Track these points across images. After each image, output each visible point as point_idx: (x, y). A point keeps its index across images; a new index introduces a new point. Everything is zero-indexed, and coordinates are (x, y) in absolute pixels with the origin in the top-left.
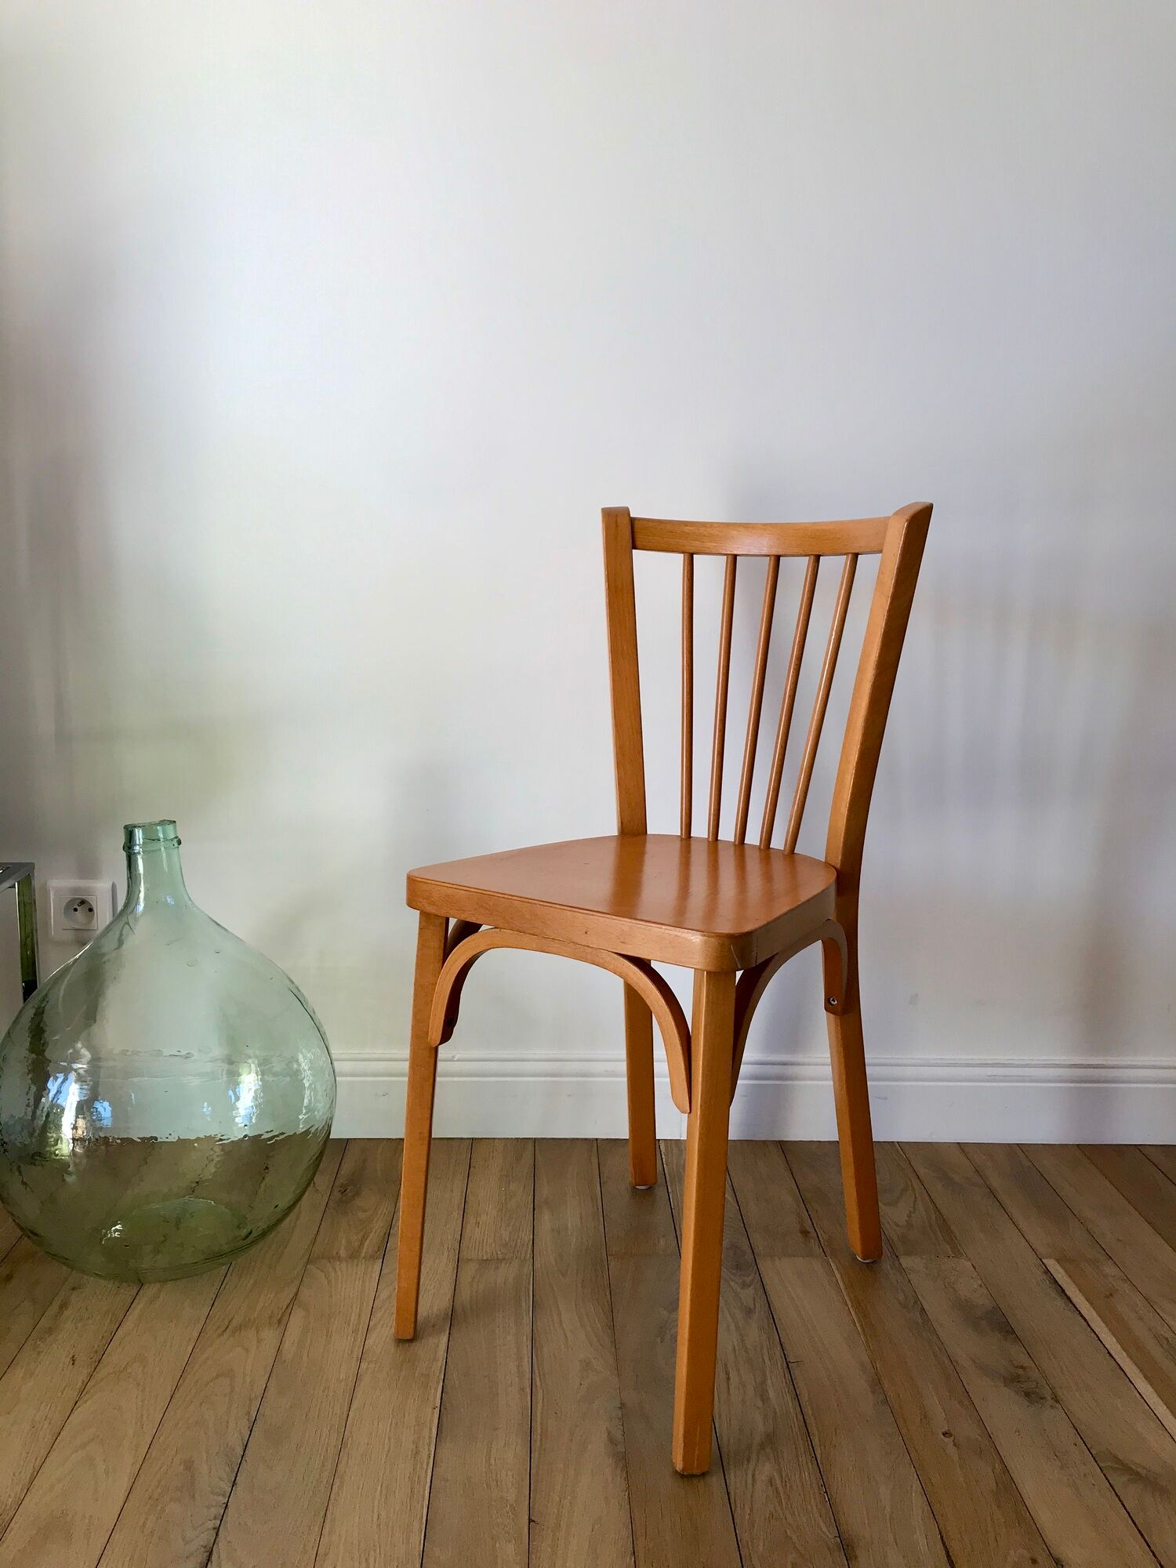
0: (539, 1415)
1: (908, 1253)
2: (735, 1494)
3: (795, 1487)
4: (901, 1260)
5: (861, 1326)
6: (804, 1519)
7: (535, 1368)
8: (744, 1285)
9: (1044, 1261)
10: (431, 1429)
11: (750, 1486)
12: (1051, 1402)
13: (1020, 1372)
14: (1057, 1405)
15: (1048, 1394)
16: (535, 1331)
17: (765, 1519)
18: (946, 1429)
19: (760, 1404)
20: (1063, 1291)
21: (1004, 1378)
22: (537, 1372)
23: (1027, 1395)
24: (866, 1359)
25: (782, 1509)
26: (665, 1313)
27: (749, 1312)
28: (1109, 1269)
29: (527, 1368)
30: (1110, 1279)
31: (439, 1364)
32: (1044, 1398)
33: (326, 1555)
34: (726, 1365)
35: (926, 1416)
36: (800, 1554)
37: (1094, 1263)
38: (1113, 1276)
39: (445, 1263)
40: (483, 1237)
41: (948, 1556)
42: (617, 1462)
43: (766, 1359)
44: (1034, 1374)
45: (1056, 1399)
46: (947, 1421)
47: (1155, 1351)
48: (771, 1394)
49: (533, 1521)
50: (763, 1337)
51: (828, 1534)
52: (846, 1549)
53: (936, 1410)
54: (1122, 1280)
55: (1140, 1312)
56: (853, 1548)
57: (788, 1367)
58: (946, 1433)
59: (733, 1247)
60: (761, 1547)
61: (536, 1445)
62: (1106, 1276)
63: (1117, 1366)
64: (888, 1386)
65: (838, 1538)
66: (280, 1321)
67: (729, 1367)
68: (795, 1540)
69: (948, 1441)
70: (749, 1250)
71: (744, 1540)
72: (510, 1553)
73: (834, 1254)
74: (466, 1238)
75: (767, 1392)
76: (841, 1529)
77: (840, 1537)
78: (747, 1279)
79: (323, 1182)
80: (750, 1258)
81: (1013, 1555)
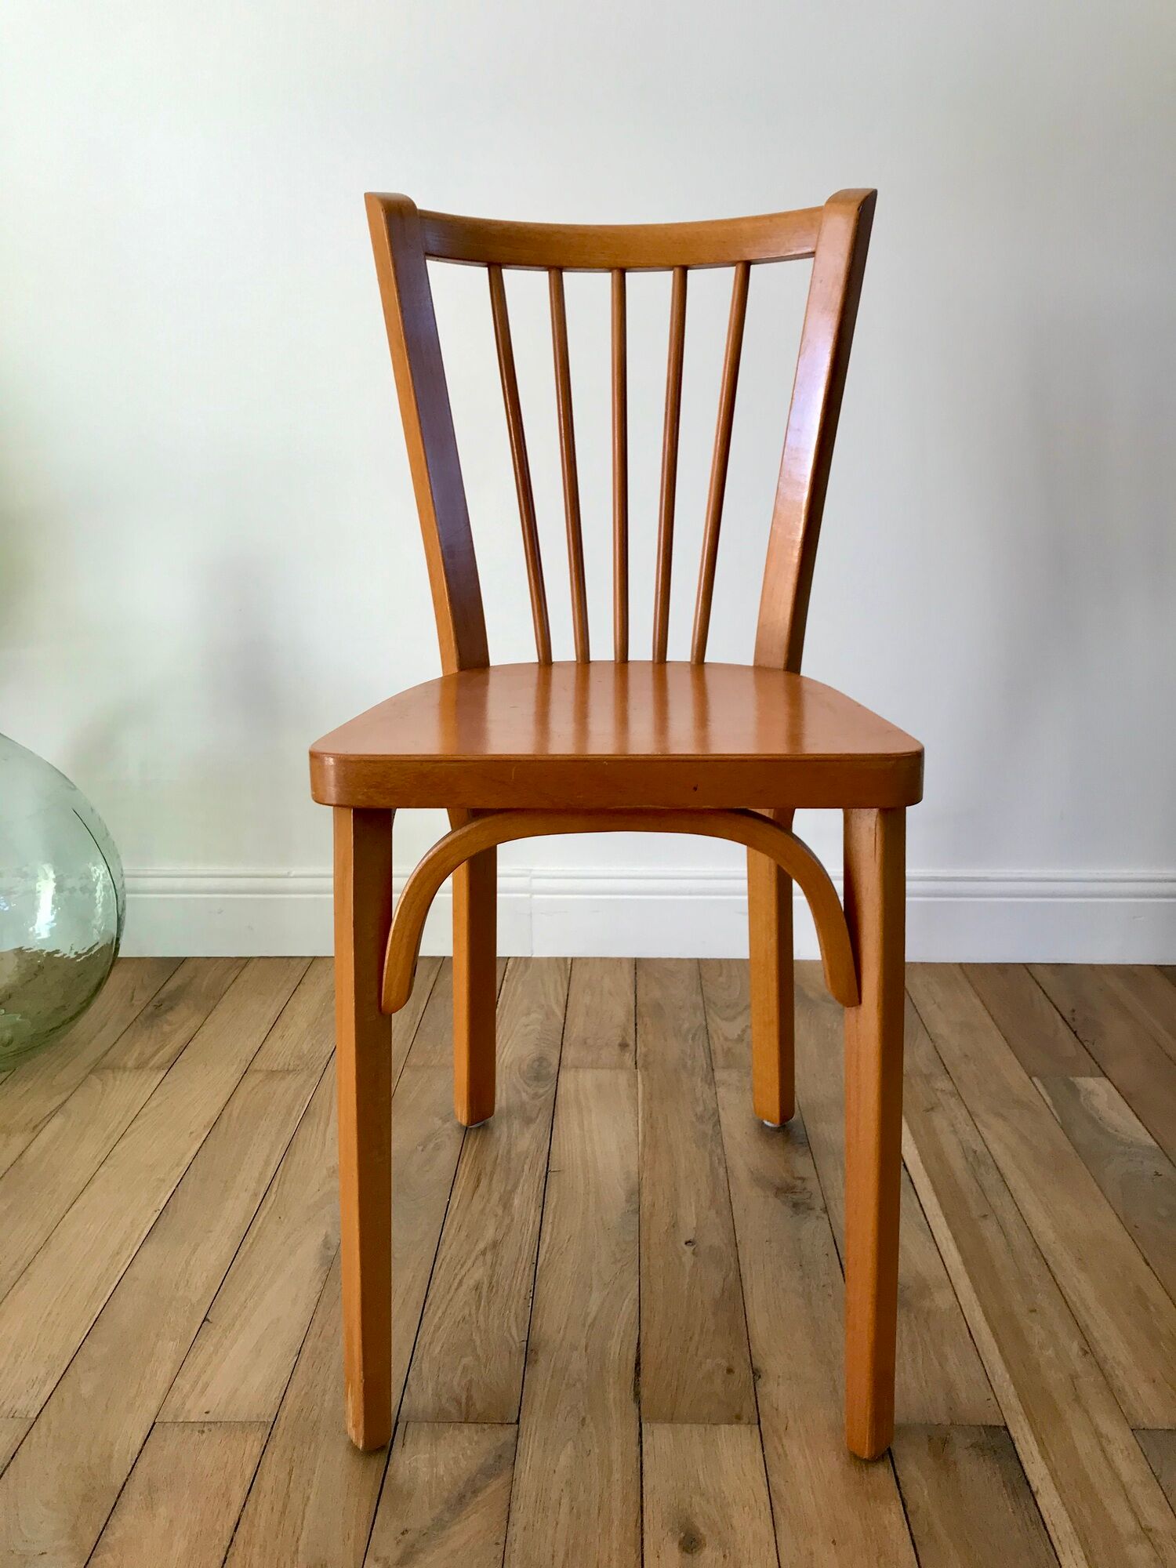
0: (261, 1220)
1: (728, 1067)
2: (434, 1296)
3: (500, 1292)
4: (716, 1074)
5: (644, 1136)
6: (497, 1322)
7: (279, 1174)
8: (535, 1096)
10: (142, 1232)
11: (453, 1288)
12: (818, 1211)
13: (798, 1183)
14: (825, 1216)
15: (818, 1204)
16: (295, 1139)
17: (455, 1322)
18: (691, 1237)
19: (500, 1212)
21: (778, 1189)
22: (278, 1178)
23: (795, 1205)
24: (634, 1169)
25: (477, 1313)
26: (438, 1122)
27: (529, 1121)
28: (943, 1084)
29: (270, 1174)
30: (939, 1093)
31: (181, 1168)
32: (813, 1209)
34: (480, 1172)
35: (674, 1225)
36: (477, 1358)
37: (928, 1078)
38: (942, 1091)
39: (231, 1074)
40: (281, 1050)
41: (638, 1364)
42: (322, 1265)
43: (526, 1167)
44: (812, 1185)
45: (826, 1210)
46: (696, 1229)
47: (958, 1164)
48: (516, 1202)
49: (208, 1320)
50: (534, 1146)
51: (516, 1338)
52: (529, 1353)
53: (689, 1220)
54: (952, 1095)
55: (959, 1126)
56: (536, 1353)
57: (546, 1177)
58: (690, 1242)
59: (541, 1059)
60: (438, 1350)
61: (245, 1248)
62: (935, 1090)
63: (908, 1177)
64: (645, 1192)
65: (525, 1343)
66: (35, 1127)
67: (483, 1176)
68: (478, 1343)
69: (689, 1249)
70: (556, 1062)
71: (423, 1343)
72: (169, 1349)
73: (646, 1067)
74: (263, 1051)
75: (513, 1199)
76: (533, 1333)
77: (527, 1341)
78: (541, 1091)
79: (142, 998)
80: (553, 1070)
81: (709, 1364)
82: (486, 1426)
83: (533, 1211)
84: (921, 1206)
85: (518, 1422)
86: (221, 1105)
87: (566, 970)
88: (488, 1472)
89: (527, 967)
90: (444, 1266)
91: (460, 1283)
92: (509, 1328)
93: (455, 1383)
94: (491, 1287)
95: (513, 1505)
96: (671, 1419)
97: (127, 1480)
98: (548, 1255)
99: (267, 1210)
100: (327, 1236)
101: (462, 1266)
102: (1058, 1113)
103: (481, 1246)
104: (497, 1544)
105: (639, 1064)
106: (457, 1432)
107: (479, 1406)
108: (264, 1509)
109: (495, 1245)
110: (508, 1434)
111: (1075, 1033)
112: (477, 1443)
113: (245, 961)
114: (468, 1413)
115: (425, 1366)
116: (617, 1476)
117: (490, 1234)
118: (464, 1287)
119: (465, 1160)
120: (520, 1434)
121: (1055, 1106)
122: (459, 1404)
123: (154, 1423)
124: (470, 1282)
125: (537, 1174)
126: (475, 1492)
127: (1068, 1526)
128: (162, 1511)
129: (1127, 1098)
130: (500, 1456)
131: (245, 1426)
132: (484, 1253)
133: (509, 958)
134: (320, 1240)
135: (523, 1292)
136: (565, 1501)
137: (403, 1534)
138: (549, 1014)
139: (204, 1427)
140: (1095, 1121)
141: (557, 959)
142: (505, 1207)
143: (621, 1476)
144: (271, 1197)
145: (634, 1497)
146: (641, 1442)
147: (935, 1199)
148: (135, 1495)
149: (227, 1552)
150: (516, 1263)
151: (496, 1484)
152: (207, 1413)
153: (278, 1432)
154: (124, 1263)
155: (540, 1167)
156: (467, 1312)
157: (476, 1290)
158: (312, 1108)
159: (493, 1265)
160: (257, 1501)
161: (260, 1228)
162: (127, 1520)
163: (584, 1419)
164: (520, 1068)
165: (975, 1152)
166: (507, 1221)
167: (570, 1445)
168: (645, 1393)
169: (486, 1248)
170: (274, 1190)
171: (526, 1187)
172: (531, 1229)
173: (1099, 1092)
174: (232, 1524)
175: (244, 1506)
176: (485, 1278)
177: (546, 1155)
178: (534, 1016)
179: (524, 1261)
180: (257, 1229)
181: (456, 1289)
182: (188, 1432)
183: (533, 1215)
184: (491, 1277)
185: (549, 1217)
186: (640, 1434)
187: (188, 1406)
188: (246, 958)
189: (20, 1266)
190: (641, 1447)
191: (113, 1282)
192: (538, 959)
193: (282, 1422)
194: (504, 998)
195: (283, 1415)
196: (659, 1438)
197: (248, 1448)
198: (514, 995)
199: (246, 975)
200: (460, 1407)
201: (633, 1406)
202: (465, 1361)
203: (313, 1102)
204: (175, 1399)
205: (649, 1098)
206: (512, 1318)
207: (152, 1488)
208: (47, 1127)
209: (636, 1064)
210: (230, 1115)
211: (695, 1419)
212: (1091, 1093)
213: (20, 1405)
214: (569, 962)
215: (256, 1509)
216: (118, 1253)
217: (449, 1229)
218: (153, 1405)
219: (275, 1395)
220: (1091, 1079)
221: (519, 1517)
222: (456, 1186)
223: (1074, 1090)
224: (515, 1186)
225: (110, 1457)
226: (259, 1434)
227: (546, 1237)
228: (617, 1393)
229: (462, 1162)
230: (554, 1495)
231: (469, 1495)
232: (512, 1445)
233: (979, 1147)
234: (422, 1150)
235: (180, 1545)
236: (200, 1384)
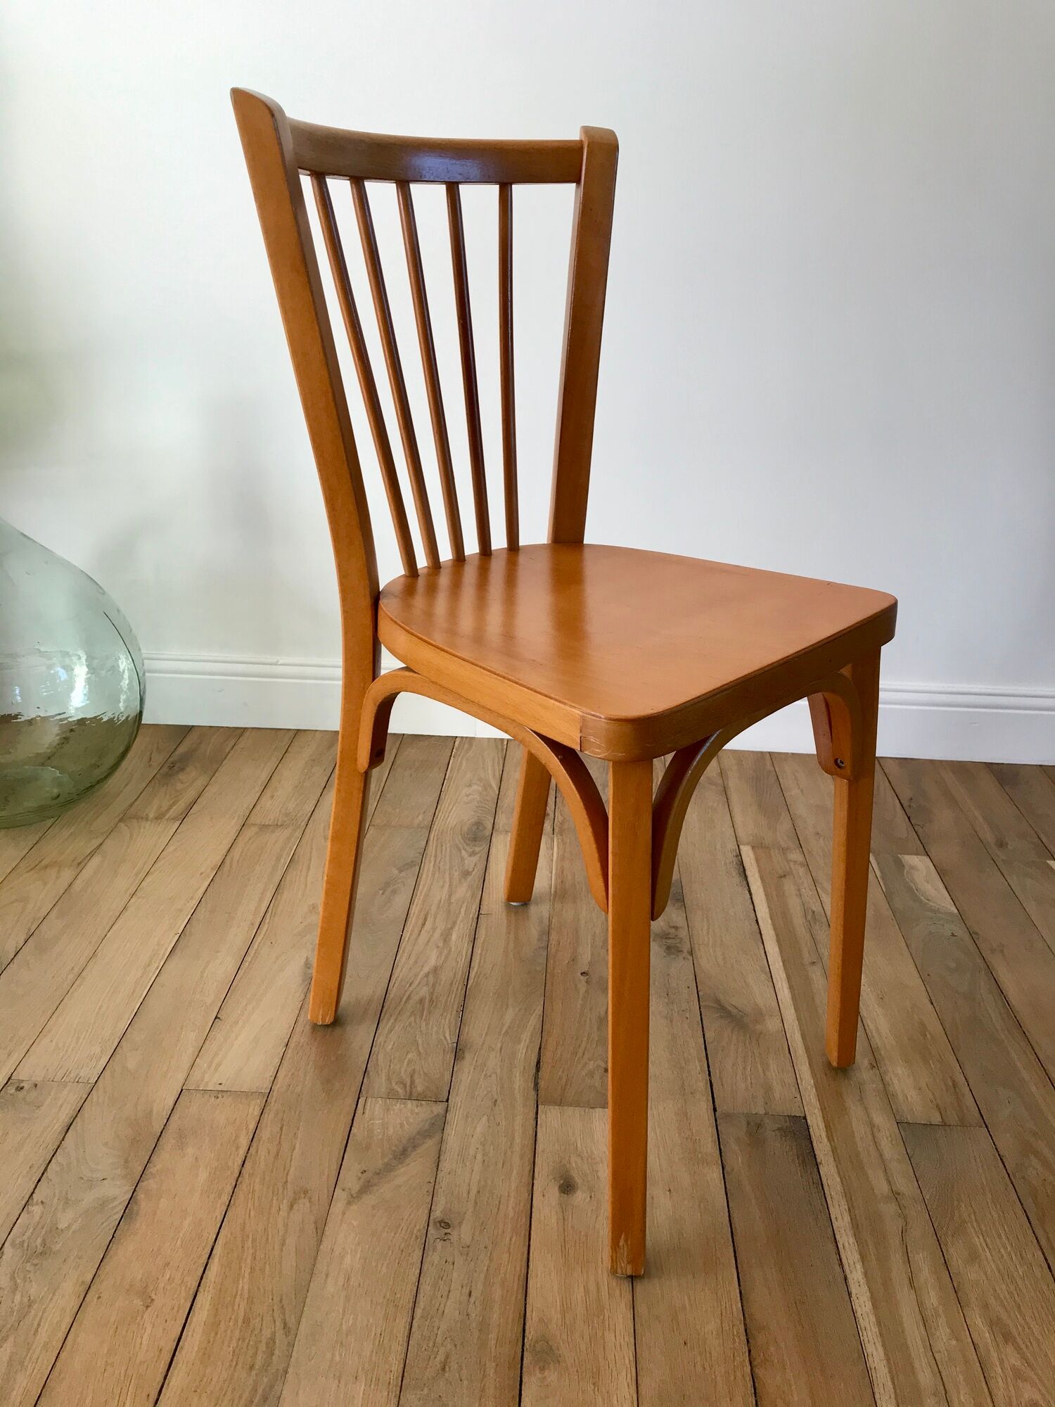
0: (257, 943)
2: (389, 1007)
3: (438, 1005)
5: (555, 890)
6: (435, 1029)
7: (270, 909)
8: (473, 854)
9: (741, 847)
10: (167, 949)
11: (403, 1002)
12: (685, 954)
13: (673, 931)
14: (690, 957)
15: (686, 948)
16: (282, 883)
17: (403, 1027)
18: (586, 970)
19: (441, 944)
20: (744, 870)
21: (656, 935)
22: (270, 912)
23: (669, 948)
24: (546, 916)
25: (421, 1021)
26: (396, 872)
27: (466, 874)
28: (796, 856)
29: (264, 908)
30: (791, 864)
31: (194, 901)
32: (682, 951)
33: (49, 1031)
34: (427, 914)
35: (574, 960)
36: (419, 1054)
37: (784, 851)
38: (795, 862)
39: (232, 826)
40: (271, 808)
41: (538, 1063)
42: (303, 980)
43: (463, 910)
44: (683, 933)
45: (691, 953)
46: (590, 964)
47: (798, 921)
48: (454, 937)
49: (219, 1018)
50: (469, 894)
51: (449, 1040)
52: (458, 1052)
53: (585, 955)
54: (802, 865)
55: (804, 890)
56: (463, 1052)
57: (478, 918)
58: (584, 973)
59: (478, 824)
60: (390, 1047)
61: (246, 964)
62: (788, 861)
63: (758, 931)
64: (554, 936)
65: (455, 1044)
66: (79, 864)
67: (429, 916)
68: (420, 1042)
69: (583, 978)
70: (490, 827)
71: (379, 1041)
72: (191, 1039)
73: (561, 833)
74: (258, 807)
75: (451, 935)
76: (461, 1037)
77: (457, 1043)
78: (477, 849)
79: (158, 759)
80: (488, 833)
81: (591, 1065)
82: (423, 1102)
83: (466, 945)
84: (765, 952)
85: (447, 1101)
86: (224, 852)
87: (503, 749)
88: (425, 1134)
89: (471, 745)
90: (396, 985)
91: (409, 998)
92: (444, 1032)
93: (403, 1070)
94: (431, 1001)
95: (442, 1157)
96: (561, 1102)
97: (164, 1128)
98: (476, 979)
99: (262, 935)
100: (307, 959)
101: (410, 985)
102: (884, 884)
103: (426, 969)
104: (430, 1182)
105: (556, 830)
106: (402, 1106)
107: (420, 1088)
108: (263, 1151)
109: (435, 970)
110: (439, 1108)
111: (909, 818)
112: (417, 1114)
113: (240, 731)
114: (411, 1093)
115: (381, 1057)
116: (518, 1140)
117: (432, 962)
118: (411, 1001)
119: (415, 903)
120: (449, 1109)
121: (883, 879)
122: (405, 1085)
123: (182, 1090)
124: (416, 998)
125: (471, 916)
126: (415, 1147)
127: (839, 1188)
128: (190, 1151)
129: (941, 873)
130: (433, 1124)
131: (248, 1095)
132: (427, 975)
133: (457, 737)
134: (303, 960)
135: (455, 1007)
136: (479, 1157)
137: (362, 1173)
138: (486, 786)
139: (219, 1094)
140: (912, 892)
141: (495, 739)
142: (445, 941)
143: (520, 1140)
144: (265, 928)
145: (529, 1155)
146: (537, 1118)
147: (777, 949)
148: (169, 1141)
149: (237, 1181)
150: (451, 984)
151: (430, 1144)
152: (220, 1084)
153: (272, 1100)
154: (154, 972)
155: (473, 910)
156: (412, 1019)
157: (420, 1003)
158: (296, 857)
159: (434, 985)
160: (258, 1146)
161: (256, 950)
162: (164, 1158)
163: (496, 1101)
164: (461, 829)
165: (814, 912)
166: (445, 952)
167: (485, 1119)
168: (542, 1084)
169: (429, 973)
170: (267, 921)
171: (462, 926)
172: (463, 961)
173: (919, 866)
174: (240, 1162)
175: (249, 1149)
176: (427, 995)
177: (478, 901)
178: (475, 787)
179: (458, 983)
180: (254, 952)
181: (405, 1002)
182: (207, 1096)
183: (466, 947)
184: (432, 994)
185: (478, 951)
186: (537, 1113)
187: (206, 1079)
188: (242, 728)
189: (76, 970)
190: (537, 1121)
191: (146, 988)
192: (480, 739)
193: (275, 1094)
194: (451, 771)
195: (276, 1088)
196: (551, 1117)
197: (251, 1110)
198: (459, 770)
199: (243, 743)
200: (406, 1087)
201: (533, 1093)
202: (410, 1056)
203: (299, 849)
204: (196, 1075)
205: (562, 858)
206: (446, 1027)
207: (181, 1136)
208: (89, 864)
209: (553, 830)
210: (232, 859)
211: (577, 1104)
212: (913, 868)
213: (83, 1073)
214: (505, 743)
215: (257, 1152)
216: (149, 965)
217: (401, 957)
218: (181, 1077)
219: (271, 1072)
220: (915, 857)
221: (446, 1165)
222: (408, 923)
223: (900, 865)
224: (455, 923)
225: (151, 1112)
226: (258, 1101)
227: (475, 964)
228: (520, 1082)
229: (413, 904)
230: (472, 1152)
231: (409, 1149)
232: (443, 1117)
233: (816, 907)
234: (382, 894)
235: (203, 1175)
236: (214, 1065)
